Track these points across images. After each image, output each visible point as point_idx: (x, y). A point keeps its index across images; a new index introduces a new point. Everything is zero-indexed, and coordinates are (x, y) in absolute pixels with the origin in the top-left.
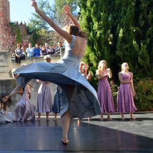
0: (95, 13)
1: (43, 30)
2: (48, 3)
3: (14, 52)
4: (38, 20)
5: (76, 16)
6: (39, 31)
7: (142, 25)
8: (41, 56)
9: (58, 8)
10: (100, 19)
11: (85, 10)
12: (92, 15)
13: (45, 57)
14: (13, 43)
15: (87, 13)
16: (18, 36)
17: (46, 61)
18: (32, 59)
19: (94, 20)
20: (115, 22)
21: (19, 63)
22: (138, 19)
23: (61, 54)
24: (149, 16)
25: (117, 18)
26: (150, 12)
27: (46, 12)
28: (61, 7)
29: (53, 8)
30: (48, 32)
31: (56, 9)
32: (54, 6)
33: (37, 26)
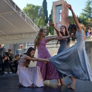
4: (86, 13)
6: (87, 20)
21: (74, 41)
33: (85, 17)
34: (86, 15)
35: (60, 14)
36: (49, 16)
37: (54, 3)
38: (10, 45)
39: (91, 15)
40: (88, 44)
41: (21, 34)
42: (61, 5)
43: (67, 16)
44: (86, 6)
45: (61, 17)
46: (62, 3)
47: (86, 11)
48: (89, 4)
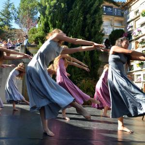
0: (52, 21)
1: (6, 27)
2: (14, 5)
4: (3, 17)
5: (36, 20)
6: (3, 27)
7: (87, 36)
9: (22, 11)
10: (55, 26)
11: (44, 17)
12: (49, 22)
15: (45, 20)
19: (50, 26)
20: (67, 30)
22: (84, 30)
23: (20, 50)
24: (92, 30)
25: (68, 27)
26: (93, 27)
27: (11, 12)
28: (24, 10)
29: (17, 10)
30: (11, 29)
31: (20, 11)
32: (19, 8)
33: (1, 23)
34: (2, 20)
39: (10, 22)
44: (4, 9)
47: (3, 15)
48: (8, 7)
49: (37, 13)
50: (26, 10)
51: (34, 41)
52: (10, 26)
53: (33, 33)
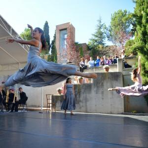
1: (100, 46)
2: (105, 25)
3: (79, 64)
4: (97, 38)
6: (97, 47)
8: (100, 66)
11: (141, 26)
12: (147, 30)
13: (105, 66)
14: (77, 57)
15: (143, 29)
16: (81, 52)
17: (105, 70)
18: (93, 69)
23: (117, 64)
27: (103, 32)
29: (109, 29)
31: (112, 29)
32: (110, 27)
33: (95, 44)
34: (96, 41)
35: (64, 39)
36: (51, 43)
37: (57, 27)
38: (5, 77)
39: (103, 41)
40: (100, 77)
41: (18, 63)
42: (66, 29)
43: (73, 41)
44: (97, 31)
45: (65, 43)
46: (67, 27)
47: (97, 36)
48: (100, 28)
49: (129, 26)
50: (117, 26)
51: (132, 53)
52: (103, 44)
53: (130, 45)
